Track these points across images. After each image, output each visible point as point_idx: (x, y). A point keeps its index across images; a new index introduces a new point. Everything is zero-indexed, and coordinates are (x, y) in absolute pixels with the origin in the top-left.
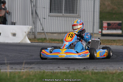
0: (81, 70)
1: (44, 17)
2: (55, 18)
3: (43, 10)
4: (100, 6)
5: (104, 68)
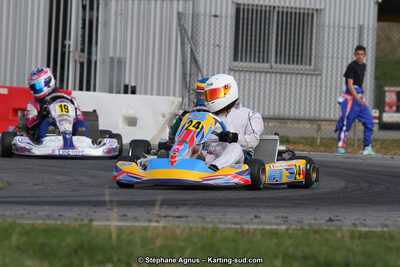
0: (320, 224)
2: (247, 74)
3: (214, 52)
4: (378, 44)
5: (387, 219)
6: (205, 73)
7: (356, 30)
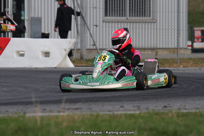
0: (159, 109)
1: (95, 24)
2: (113, 24)
3: (93, 12)
5: (198, 105)
6: (88, 25)
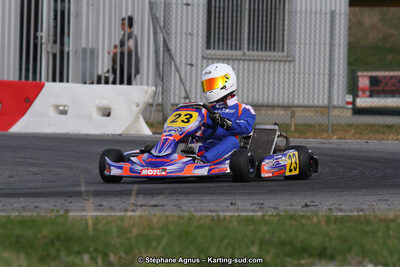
0: (296, 210)
1: (189, 62)
3: (187, 41)
4: (350, 29)
5: (362, 204)
6: (178, 62)
7: (328, 16)
